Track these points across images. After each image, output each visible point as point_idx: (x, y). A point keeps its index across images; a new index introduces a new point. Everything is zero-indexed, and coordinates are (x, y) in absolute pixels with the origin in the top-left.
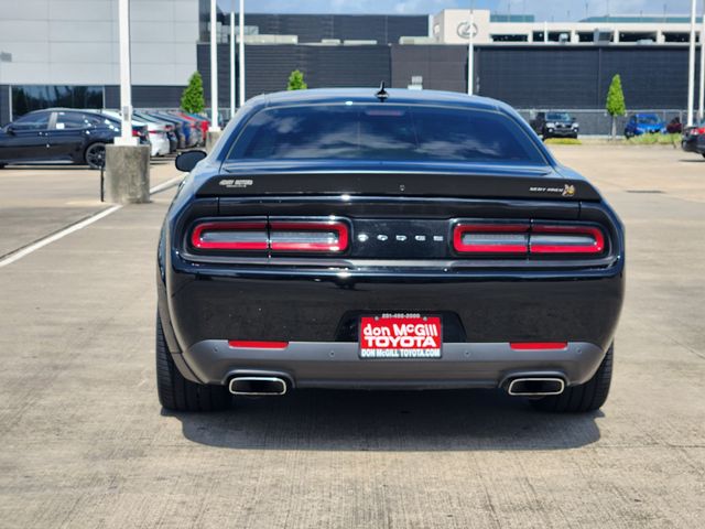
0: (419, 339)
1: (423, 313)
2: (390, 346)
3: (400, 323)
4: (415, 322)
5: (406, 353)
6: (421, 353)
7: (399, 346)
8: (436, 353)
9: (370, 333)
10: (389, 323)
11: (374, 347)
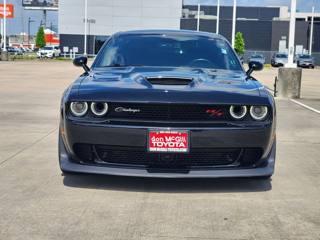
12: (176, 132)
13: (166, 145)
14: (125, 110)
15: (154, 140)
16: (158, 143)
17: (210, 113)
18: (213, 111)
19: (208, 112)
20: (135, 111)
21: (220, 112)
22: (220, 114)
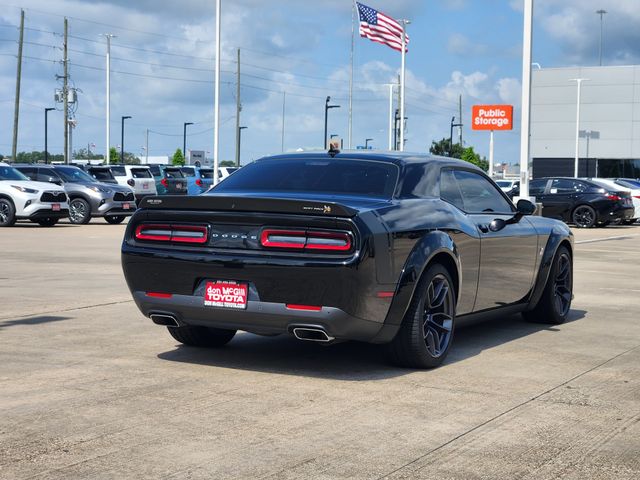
0: (235, 297)
1: (238, 281)
2: (220, 300)
3: (226, 286)
4: (234, 287)
5: (227, 305)
6: (234, 305)
7: (225, 301)
8: (243, 306)
9: (211, 292)
10: (220, 287)
11: (212, 300)
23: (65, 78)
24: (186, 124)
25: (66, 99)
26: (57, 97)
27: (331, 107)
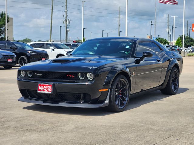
12: (48, 84)
13: (44, 90)
14: (38, 74)
15: (40, 88)
16: (41, 89)
17: (69, 76)
18: (70, 75)
19: (68, 75)
20: (41, 75)
21: (73, 76)
22: (73, 77)
23: (66, 16)
24: (103, 30)
25: (66, 23)
26: (63, 22)
27: (153, 24)
